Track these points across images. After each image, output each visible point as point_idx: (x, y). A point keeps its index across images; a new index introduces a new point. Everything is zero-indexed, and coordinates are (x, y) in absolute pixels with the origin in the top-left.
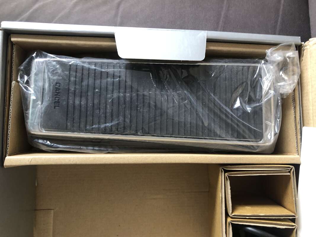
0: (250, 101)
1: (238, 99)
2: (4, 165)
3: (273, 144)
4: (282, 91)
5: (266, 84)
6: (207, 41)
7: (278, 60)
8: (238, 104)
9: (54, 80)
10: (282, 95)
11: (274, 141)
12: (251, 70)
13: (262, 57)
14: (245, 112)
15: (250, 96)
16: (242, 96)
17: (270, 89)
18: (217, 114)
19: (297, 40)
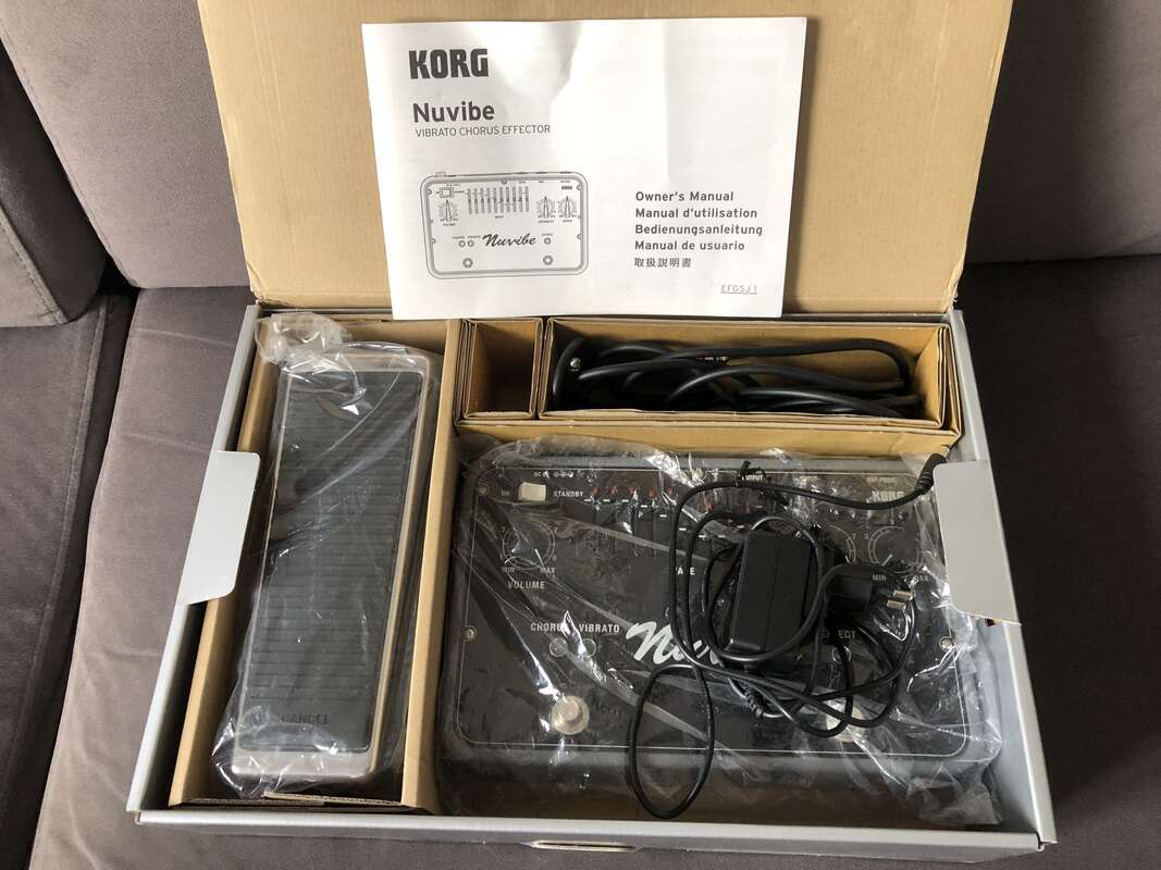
0: (350, 390)
1: (345, 408)
2: (415, 806)
3: (427, 355)
4: (338, 340)
5: (323, 365)
6: (235, 450)
7: (283, 344)
8: (353, 409)
9: (272, 719)
10: (345, 341)
11: (422, 354)
12: (296, 388)
13: (275, 370)
14: (367, 396)
15: (341, 390)
16: (339, 402)
17: (333, 359)
18: (365, 442)
19: (251, 312)
